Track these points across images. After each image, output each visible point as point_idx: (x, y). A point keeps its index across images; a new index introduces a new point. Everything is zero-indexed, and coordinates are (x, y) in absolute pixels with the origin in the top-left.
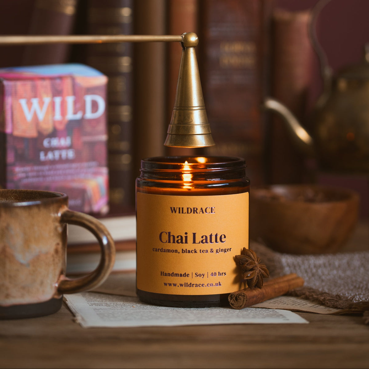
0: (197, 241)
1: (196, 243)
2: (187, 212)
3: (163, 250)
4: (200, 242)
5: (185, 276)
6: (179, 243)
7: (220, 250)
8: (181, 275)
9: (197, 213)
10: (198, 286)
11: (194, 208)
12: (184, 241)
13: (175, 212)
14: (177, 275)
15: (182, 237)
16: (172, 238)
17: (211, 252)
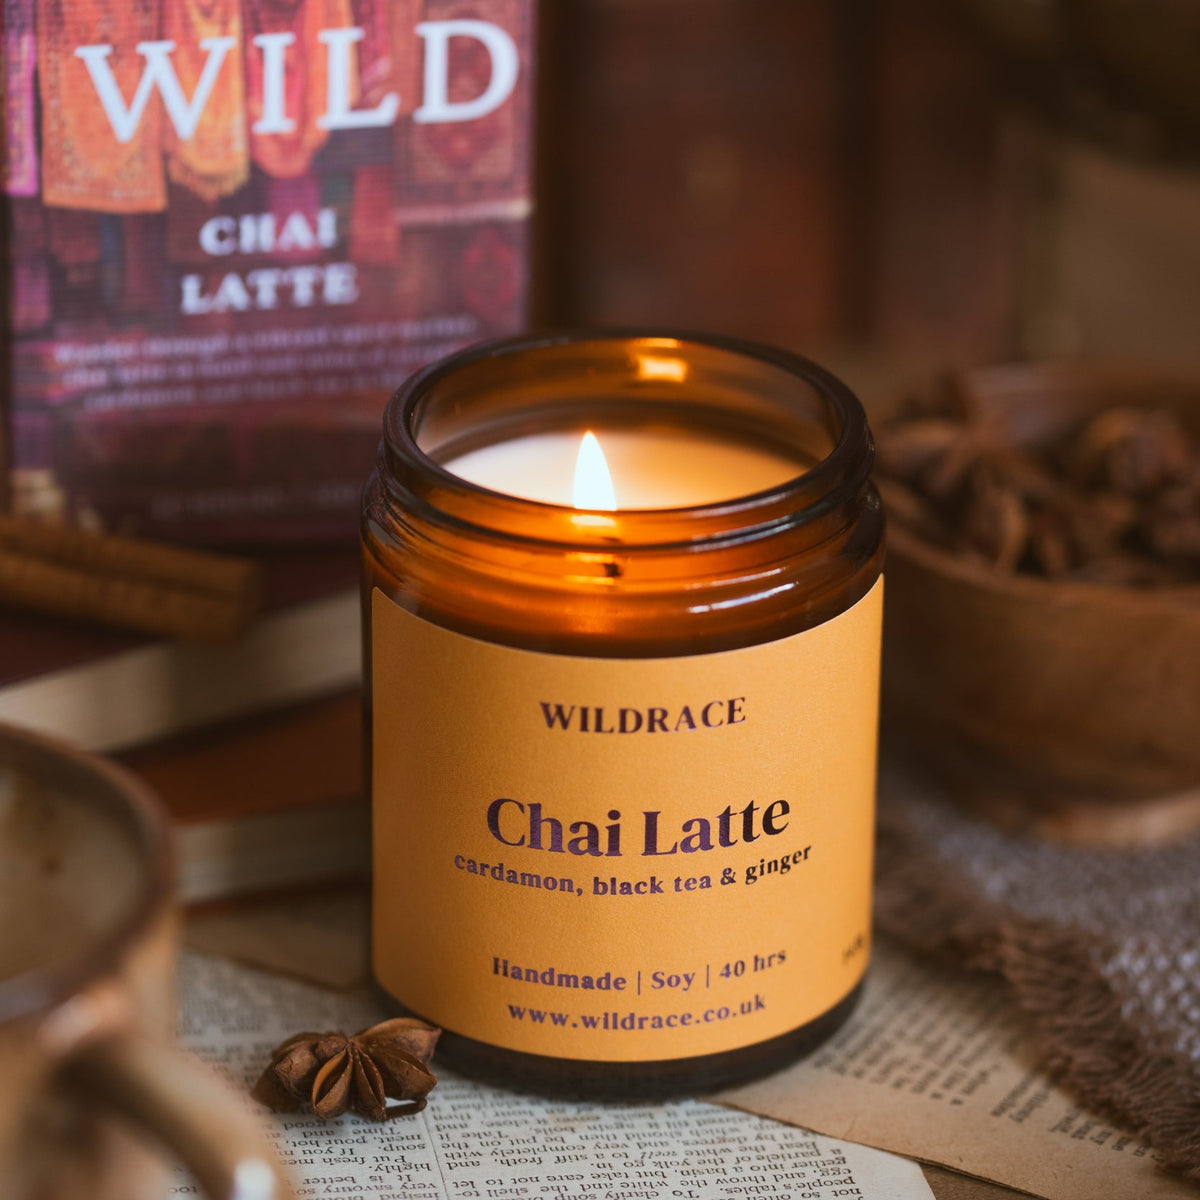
0: (663, 844)
1: (658, 851)
2: (617, 727)
3: (506, 875)
4: (679, 848)
5: (608, 987)
6: (582, 853)
7: (762, 867)
8: (588, 983)
9: (664, 728)
10: (664, 1023)
11: (652, 712)
12: (603, 846)
13: (565, 724)
14: (568, 980)
15: (593, 829)
16: (546, 829)
17: (726, 881)
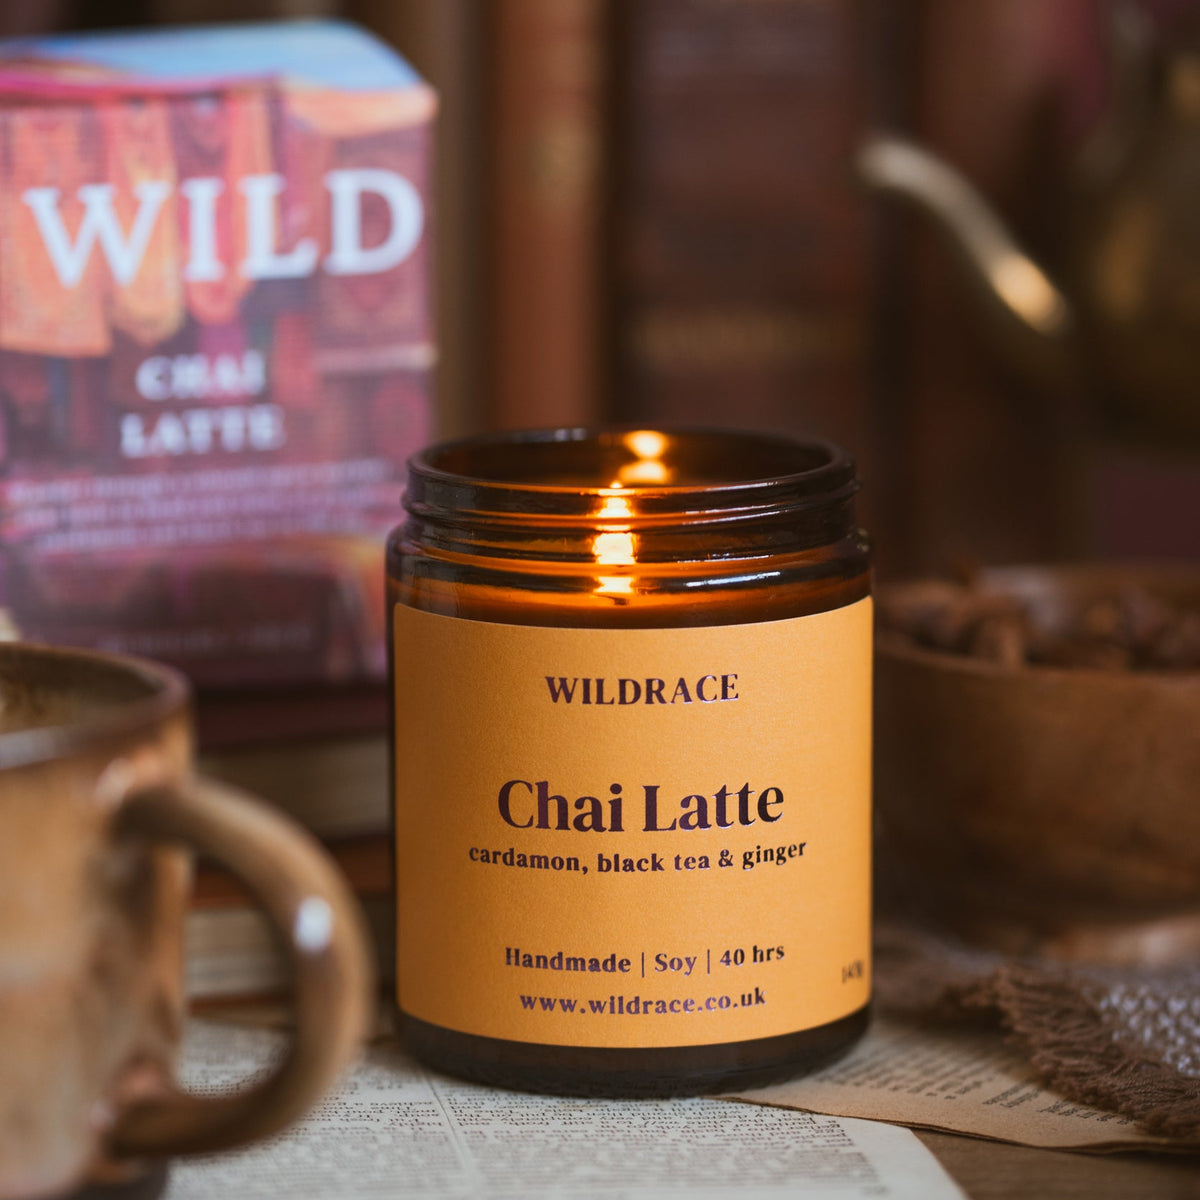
0: (663, 820)
1: (658, 827)
2: (617, 699)
3: (516, 860)
4: (678, 825)
5: (613, 969)
6: (586, 829)
7: (758, 853)
8: (595, 965)
9: (662, 700)
10: (668, 1008)
11: (649, 682)
12: (607, 821)
13: (569, 697)
14: (576, 963)
15: (596, 804)
16: (553, 806)
17: (724, 863)
